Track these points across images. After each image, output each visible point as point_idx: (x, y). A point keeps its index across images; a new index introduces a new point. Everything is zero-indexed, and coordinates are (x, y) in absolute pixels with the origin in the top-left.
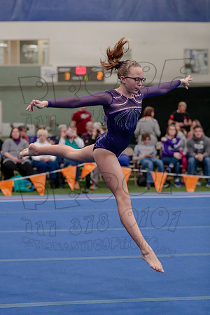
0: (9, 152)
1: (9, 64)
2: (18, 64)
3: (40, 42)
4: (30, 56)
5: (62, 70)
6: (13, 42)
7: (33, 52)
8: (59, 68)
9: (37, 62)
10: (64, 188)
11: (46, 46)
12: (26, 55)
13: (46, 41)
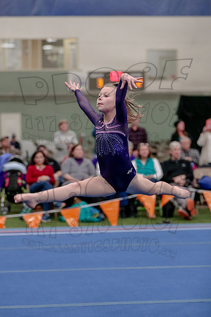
0: (70, 173)
1: (30, 69)
2: (39, 68)
3: (66, 42)
4: (54, 58)
5: (93, 76)
6: (34, 42)
7: (57, 54)
8: (90, 73)
9: (62, 66)
10: (136, 217)
11: (74, 47)
12: (49, 58)
13: (74, 41)
